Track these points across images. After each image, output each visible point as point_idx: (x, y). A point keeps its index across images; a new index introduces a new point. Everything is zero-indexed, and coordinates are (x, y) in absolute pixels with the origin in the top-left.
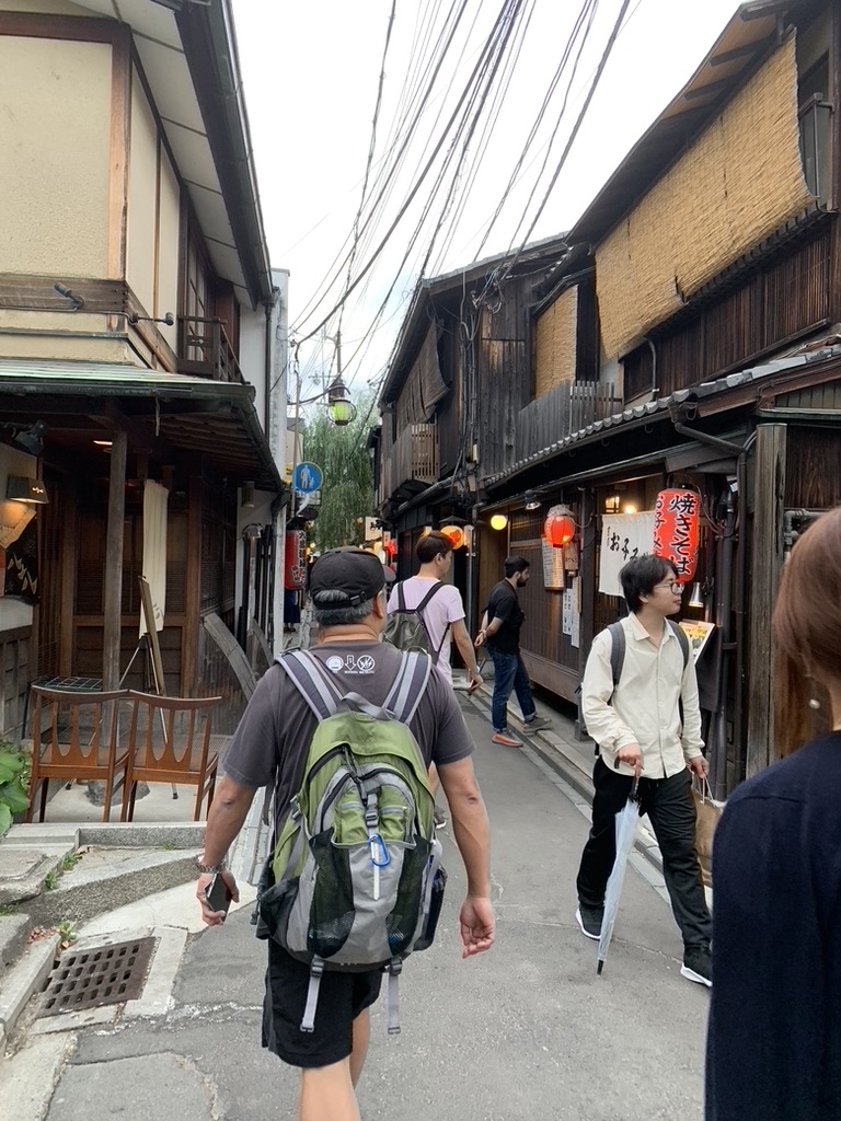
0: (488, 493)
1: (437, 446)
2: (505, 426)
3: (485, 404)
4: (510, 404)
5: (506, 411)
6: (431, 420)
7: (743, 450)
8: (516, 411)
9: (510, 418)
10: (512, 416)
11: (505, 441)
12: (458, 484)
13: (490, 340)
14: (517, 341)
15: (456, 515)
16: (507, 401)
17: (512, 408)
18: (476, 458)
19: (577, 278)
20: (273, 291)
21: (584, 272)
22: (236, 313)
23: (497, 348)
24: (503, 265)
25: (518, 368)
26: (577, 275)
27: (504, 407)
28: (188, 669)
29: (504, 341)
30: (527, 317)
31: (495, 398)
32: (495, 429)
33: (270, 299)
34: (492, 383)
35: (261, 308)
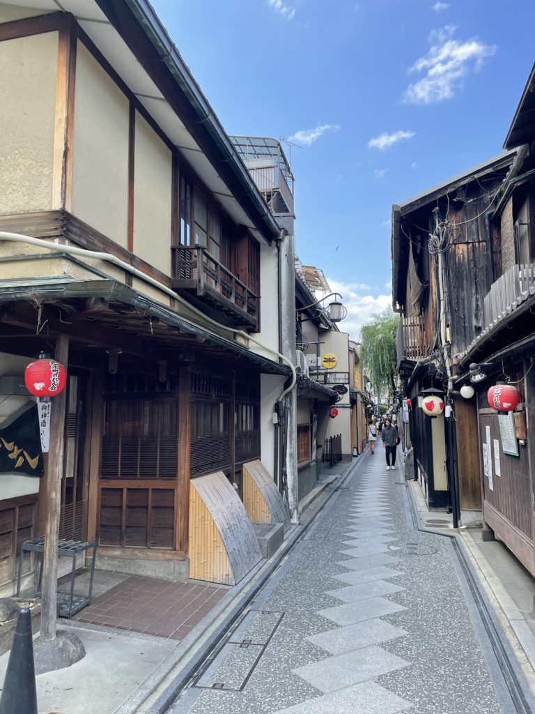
0: (460, 367)
2: (474, 312)
3: (454, 296)
4: (477, 293)
5: (474, 299)
6: (421, 314)
8: (483, 298)
9: (477, 305)
10: (479, 303)
11: (474, 323)
12: (434, 362)
13: (455, 244)
14: (479, 242)
15: (435, 387)
16: (474, 291)
17: (479, 296)
18: (449, 339)
19: (525, 178)
20: (280, 229)
21: (529, 173)
22: (256, 249)
23: (462, 249)
24: (462, 183)
25: (482, 263)
26: (523, 176)
27: (471, 297)
28: (179, 525)
29: (468, 243)
30: (487, 221)
31: (463, 290)
32: (464, 315)
33: (277, 235)
34: (459, 277)
35: (274, 243)
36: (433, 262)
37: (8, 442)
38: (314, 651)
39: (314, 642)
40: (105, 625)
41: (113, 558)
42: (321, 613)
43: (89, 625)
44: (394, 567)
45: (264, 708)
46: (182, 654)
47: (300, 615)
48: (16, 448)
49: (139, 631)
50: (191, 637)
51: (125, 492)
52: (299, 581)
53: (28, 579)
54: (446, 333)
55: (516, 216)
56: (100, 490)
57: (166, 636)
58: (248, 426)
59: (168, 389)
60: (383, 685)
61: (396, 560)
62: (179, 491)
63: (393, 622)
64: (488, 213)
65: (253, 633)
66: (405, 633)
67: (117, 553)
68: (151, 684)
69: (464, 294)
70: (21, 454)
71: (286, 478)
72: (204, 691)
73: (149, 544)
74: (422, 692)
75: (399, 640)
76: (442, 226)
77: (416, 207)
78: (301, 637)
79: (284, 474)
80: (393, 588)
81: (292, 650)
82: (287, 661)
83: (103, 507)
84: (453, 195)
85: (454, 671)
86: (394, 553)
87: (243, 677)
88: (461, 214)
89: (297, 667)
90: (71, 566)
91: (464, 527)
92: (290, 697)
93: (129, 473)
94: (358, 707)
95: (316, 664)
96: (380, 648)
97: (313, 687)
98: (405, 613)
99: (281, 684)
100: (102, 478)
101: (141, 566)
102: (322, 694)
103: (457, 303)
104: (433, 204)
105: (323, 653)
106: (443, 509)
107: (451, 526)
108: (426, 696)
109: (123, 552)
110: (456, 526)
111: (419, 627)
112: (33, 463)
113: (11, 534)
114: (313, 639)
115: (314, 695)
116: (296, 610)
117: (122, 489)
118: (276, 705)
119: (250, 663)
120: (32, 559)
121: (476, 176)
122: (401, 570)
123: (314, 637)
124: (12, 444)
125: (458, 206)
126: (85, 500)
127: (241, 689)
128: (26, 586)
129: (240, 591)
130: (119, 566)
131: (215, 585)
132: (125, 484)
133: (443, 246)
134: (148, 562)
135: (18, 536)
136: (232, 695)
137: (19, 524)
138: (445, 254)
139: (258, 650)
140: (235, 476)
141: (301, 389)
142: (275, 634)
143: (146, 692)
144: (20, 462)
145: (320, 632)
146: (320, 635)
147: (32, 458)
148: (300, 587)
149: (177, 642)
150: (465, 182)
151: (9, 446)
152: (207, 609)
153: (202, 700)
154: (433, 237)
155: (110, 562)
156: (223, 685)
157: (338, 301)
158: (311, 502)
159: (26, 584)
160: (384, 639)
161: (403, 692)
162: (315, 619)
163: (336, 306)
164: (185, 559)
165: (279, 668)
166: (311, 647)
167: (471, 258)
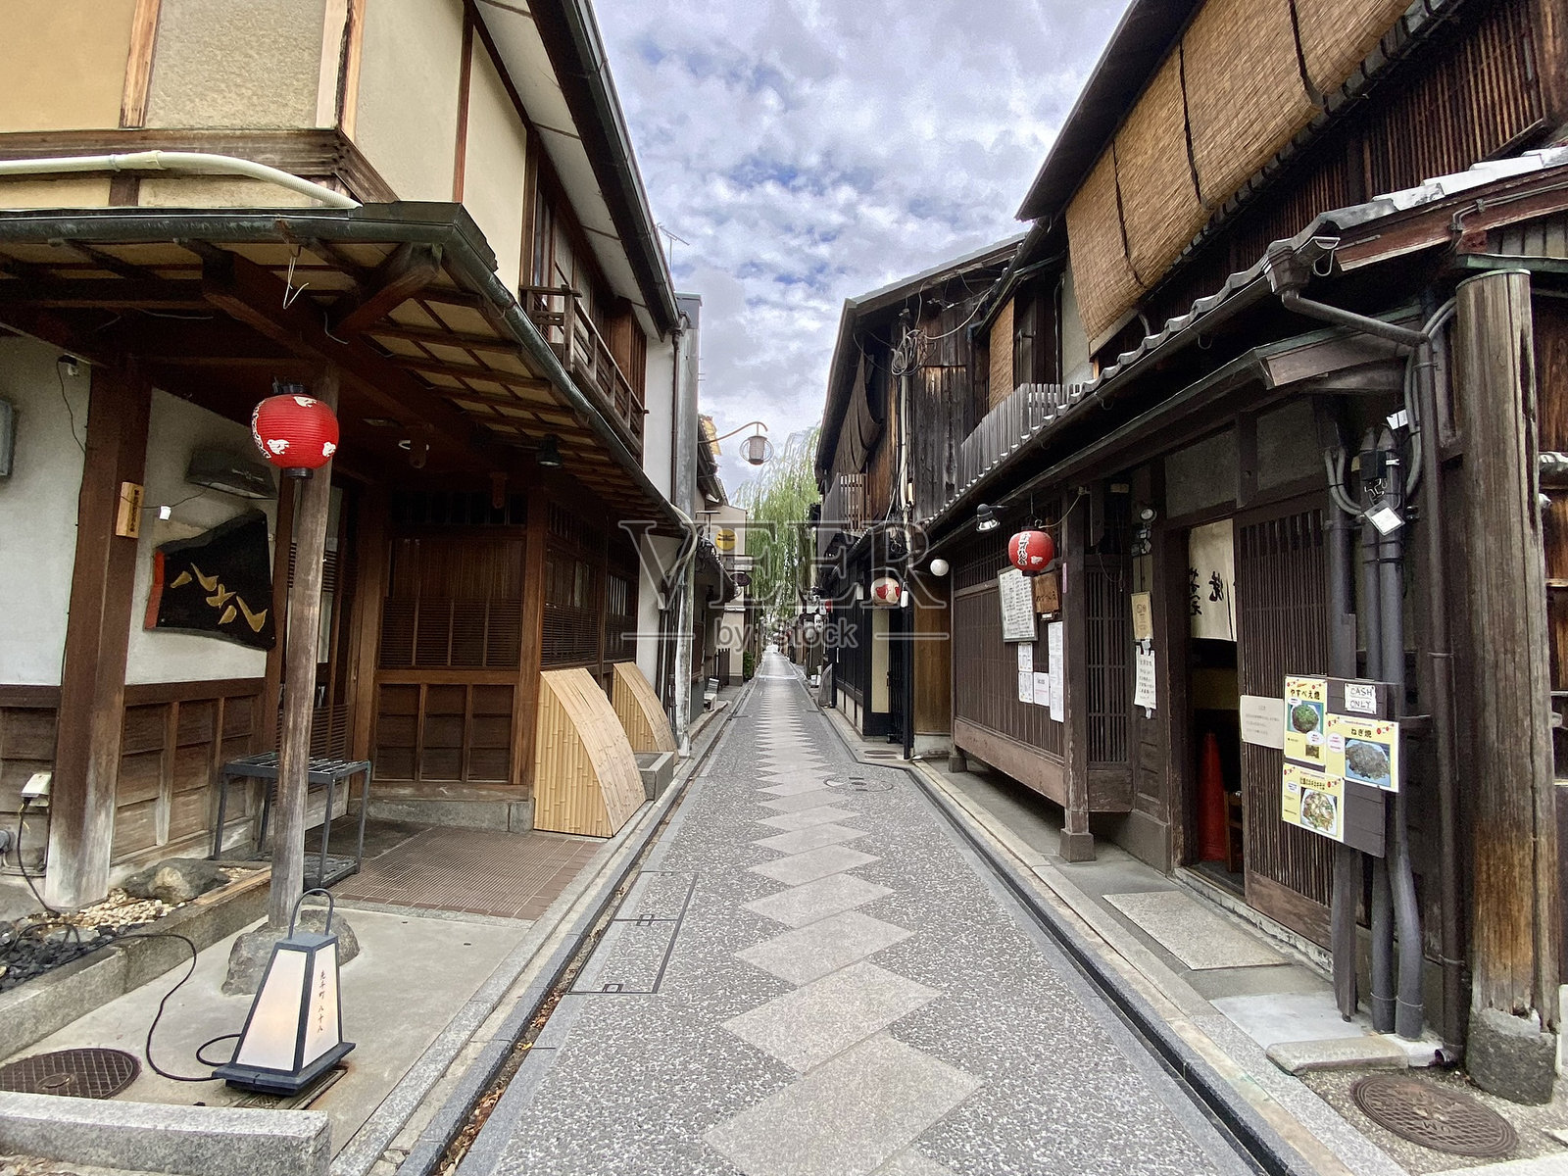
1: (868, 497)
2: (945, 463)
3: (921, 439)
4: (950, 438)
5: (947, 445)
6: (863, 471)
7: (1424, 340)
8: (958, 441)
9: (951, 454)
10: (953, 448)
11: (945, 479)
12: (889, 530)
13: (926, 367)
14: (957, 367)
15: (889, 565)
16: (947, 434)
18: (911, 499)
19: (1033, 271)
20: (680, 316)
21: (1040, 264)
22: (641, 340)
23: (934, 375)
24: (942, 279)
25: (959, 396)
26: (1032, 267)
27: (943, 442)
28: (520, 743)
29: (942, 367)
30: (969, 339)
31: (933, 431)
32: (933, 467)
33: (676, 324)
34: (929, 415)
35: (668, 338)
36: (894, 392)
37: (207, 575)
38: (760, 924)
39: (756, 911)
40: (392, 903)
41: (401, 800)
42: (756, 869)
43: (361, 904)
44: (844, 807)
45: (703, 1017)
46: (540, 941)
47: (724, 874)
48: (221, 588)
49: (458, 909)
50: (553, 915)
51: (424, 691)
52: (708, 828)
53: (241, 830)
54: (906, 491)
55: (1018, 323)
56: (378, 689)
57: (507, 915)
58: (619, 607)
59: (507, 522)
60: (884, 967)
61: (841, 798)
62: (522, 690)
63: (867, 878)
64: (972, 326)
65: (655, 903)
66: (889, 891)
67: (407, 791)
68: (493, 993)
69: (933, 437)
70: (232, 601)
71: (674, 689)
72: (589, 997)
73: (466, 775)
74: (949, 974)
75: (884, 900)
76: (912, 336)
77: (877, 307)
78: (735, 906)
79: (671, 682)
80: (852, 834)
81: (726, 925)
82: (721, 941)
83: (383, 715)
84: (927, 295)
85: (982, 941)
86: (837, 790)
87: (654, 971)
88: (935, 324)
89: (741, 949)
90: (323, 814)
91: (919, 757)
92: (743, 997)
93: (431, 658)
94: (858, 1003)
95: (769, 942)
96: (861, 914)
97: (775, 978)
98: (881, 864)
99: (721, 977)
100: (380, 668)
101: (449, 812)
102: (794, 987)
103: (925, 449)
104: (901, 305)
105: (776, 926)
106: (882, 738)
107: (901, 757)
108: (956, 979)
109: (418, 790)
110: (907, 756)
111: (906, 883)
112: (256, 621)
113: (209, 747)
114: (756, 906)
115: (781, 991)
116: (716, 868)
117: (418, 687)
118: (723, 1011)
119: (660, 948)
120: (249, 796)
121: (961, 271)
122: (853, 810)
123: (755, 903)
124: (214, 579)
125: (932, 314)
126: (349, 702)
127: (655, 991)
128: (236, 841)
129: (621, 846)
130: (409, 814)
131: (579, 838)
132: (424, 677)
133: (910, 367)
134: (462, 806)
135: (222, 752)
136: (642, 1001)
137: (224, 731)
138: (910, 380)
139: (670, 928)
140: (605, 679)
141: (701, 560)
142: (691, 903)
143: (485, 1008)
144: (229, 615)
145: (762, 896)
146: (764, 900)
147: (255, 611)
148: (713, 837)
149: (529, 923)
150: (945, 278)
151: (208, 583)
152: (570, 873)
153: (587, 1013)
154: (897, 353)
155: (394, 807)
156: (620, 986)
157: (761, 434)
158: (700, 731)
159: (234, 838)
160: (861, 901)
161: (919, 975)
162: (748, 879)
163: (758, 440)
164: (526, 798)
165: (711, 952)
166: (754, 918)
167: (945, 388)
